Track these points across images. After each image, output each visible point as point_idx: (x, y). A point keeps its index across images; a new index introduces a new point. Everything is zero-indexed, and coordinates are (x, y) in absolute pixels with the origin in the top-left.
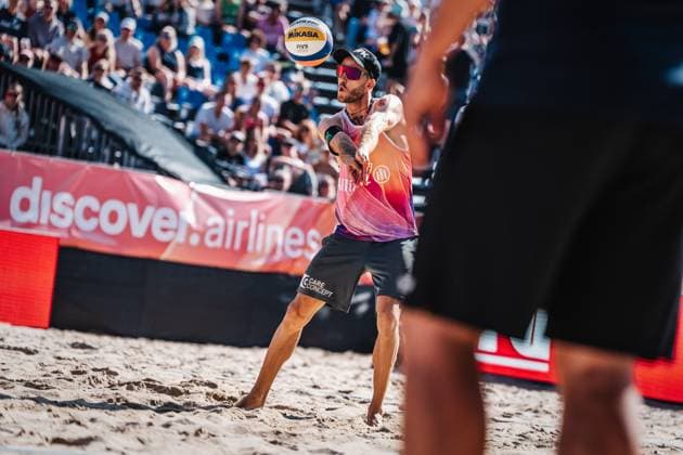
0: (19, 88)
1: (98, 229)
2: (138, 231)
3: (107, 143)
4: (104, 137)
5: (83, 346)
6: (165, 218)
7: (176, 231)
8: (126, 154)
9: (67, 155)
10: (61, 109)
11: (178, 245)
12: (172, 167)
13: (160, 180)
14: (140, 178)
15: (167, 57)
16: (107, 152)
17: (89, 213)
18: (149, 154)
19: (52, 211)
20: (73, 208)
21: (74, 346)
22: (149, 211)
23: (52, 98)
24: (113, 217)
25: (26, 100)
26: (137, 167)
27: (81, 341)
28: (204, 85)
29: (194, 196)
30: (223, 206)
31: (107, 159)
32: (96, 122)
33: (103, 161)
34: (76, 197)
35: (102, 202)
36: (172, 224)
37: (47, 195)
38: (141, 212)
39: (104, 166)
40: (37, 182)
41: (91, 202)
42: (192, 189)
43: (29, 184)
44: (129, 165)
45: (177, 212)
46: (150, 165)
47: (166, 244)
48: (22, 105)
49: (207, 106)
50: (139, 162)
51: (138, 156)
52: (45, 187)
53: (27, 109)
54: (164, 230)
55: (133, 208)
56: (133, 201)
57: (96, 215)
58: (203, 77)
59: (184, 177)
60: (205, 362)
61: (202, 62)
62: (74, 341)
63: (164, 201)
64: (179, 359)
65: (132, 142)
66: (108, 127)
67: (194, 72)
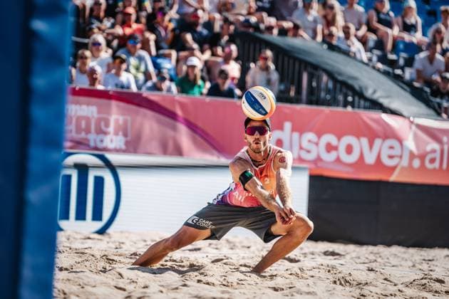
0: (269, 53)
1: (338, 160)
2: (370, 159)
3: (341, 91)
4: (338, 86)
5: (333, 254)
6: (391, 148)
7: (401, 157)
8: (357, 98)
9: (310, 102)
10: (303, 66)
11: (403, 168)
12: (394, 105)
13: (385, 117)
14: (369, 116)
15: (382, 16)
16: (341, 98)
17: (330, 148)
18: (375, 97)
19: (301, 148)
20: (317, 144)
21: (326, 253)
22: (378, 142)
23: (296, 59)
24: (349, 150)
25: (275, 62)
26: (365, 108)
27: (331, 250)
28: (417, 37)
29: (414, 127)
30: (439, 135)
31: (342, 103)
32: (331, 75)
33: (338, 105)
34: (319, 135)
35: (339, 138)
36: (397, 151)
37: (296, 135)
38: (371, 145)
39: (340, 109)
40: (288, 125)
41: (330, 138)
42: (412, 122)
43: (281, 128)
44: (359, 107)
45: (400, 141)
46: (376, 105)
47: (393, 169)
48: (272, 67)
49: (423, 55)
50: (367, 104)
51: (366, 99)
52: (293, 130)
53: (277, 69)
54: (391, 157)
55: (365, 141)
56: (364, 136)
57: (336, 148)
58: (416, 31)
59: (405, 113)
60: (433, 262)
61: (415, 19)
62: (326, 250)
63: (389, 134)
64: (411, 261)
65: (361, 88)
66: (340, 78)
67: (409, 28)
